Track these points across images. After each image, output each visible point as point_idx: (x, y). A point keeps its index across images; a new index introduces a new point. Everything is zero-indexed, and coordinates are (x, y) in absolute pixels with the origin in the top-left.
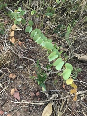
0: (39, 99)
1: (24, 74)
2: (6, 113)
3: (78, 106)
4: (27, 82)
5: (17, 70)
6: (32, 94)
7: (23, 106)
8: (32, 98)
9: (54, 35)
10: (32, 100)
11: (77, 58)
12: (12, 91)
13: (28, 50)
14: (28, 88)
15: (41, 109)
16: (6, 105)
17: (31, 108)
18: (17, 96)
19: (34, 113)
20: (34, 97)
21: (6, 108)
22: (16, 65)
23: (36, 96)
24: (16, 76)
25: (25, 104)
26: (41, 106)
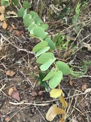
0: (42, 99)
1: (24, 70)
2: (4, 116)
3: (87, 105)
4: (28, 79)
5: (15, 65)
6: (34, 94)
7: (24, 108)
8: (34, 98)
9: (58, 21)
10: (34, 100)
11: (87, 48)
12: (11, 90)
13: (28, 40)
14: (29, 86)
15: (44, 110)
16: (4, 107)
17: (33, 110)
18: (16, 96)
19: (37, 116)
20: (36, 97)
21: (4, 111)
22: (13, 60)
23: (38, 95)
24: (15, 73)
25: (26, 105)
26: (44, 106)
